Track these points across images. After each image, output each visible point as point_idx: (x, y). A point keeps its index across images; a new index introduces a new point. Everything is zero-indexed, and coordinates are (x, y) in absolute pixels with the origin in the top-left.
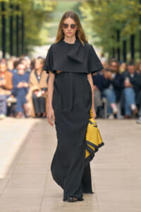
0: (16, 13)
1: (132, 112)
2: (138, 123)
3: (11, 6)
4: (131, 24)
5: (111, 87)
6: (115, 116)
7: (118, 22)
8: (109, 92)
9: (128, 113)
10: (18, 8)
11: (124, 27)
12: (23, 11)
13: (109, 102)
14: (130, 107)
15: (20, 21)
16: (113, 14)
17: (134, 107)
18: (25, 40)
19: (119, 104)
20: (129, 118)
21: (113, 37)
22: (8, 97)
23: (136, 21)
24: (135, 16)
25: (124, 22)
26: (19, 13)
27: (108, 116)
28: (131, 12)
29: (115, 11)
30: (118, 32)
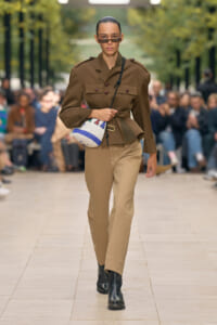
0: (39, 25)
1: (197, 163)
3: (32, 16)
4: (197, 41)
5: (169, 129)
6: (174, 169)
7: (178, 39)
8: (167, 135)
10: (40, 18)
11: (186, 47)
12: (47, 22)
13: (166, 150)
15: (44, 36)
16: (171, 27)
17: (200, 157)
18: (52, 64)
21: (171, 60)
22: (29, 142)
23: (203, 38)
24: (201, 30)
25: (187, 40)
26: (43, 25)
28: (197, 25)
29: (177, 23)
30: (178, 53)
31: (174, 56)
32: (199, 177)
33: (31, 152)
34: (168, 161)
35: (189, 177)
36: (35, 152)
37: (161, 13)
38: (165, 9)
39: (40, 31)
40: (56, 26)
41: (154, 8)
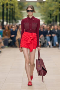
0: (12, 7)
1: (56, 45)
3: (10, 4)
4: (56, 11)
7: (51, 10)
9: (55, 45)
10: (12, 5)
11: (53, 13)
12: (14, 6)
14: (55, 43)
15: (13, 10)
17: (57, 43)
18: (15, 17)
19: (51, 42)
20: (55, 47)
21: (49, 16)
23: (58, 10)
24: (57, 8)
25: (53, 11)
27: (47, 47)
29: (50, 6)
30: (51, 14)
31: (49, 15)
33: (9, 42)
34: (48, 44)
36: (11, 42)
37: (46, 3)
39: (12, 9)
40: (17, 7)
41: (44, 2)
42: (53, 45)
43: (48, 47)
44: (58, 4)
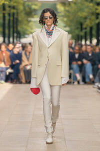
0: (12, 11)
1: (90, 80)
2: (94, 87)
3: (10, 7)
4: (90, 19)
6: (79, 82)
7: (81, 17)
10: (14, 8)
11: (85, 21)
12: (17, 9)
14: (89, 76)
15: (15, 16)
16: (78, 12)
17: (91, 76)
19: (81, 75)
21: (78, 28)
22: (7, 69)
23: (94, 17)
24: (92, 14)
25: (86, 18)
26: (15, 11)
27: (74, 83)
28: (91, 11)
29: (81, 10)
30: (81, 24)
31: (79, 26)
32: (91, 86)
33: (8, 74)
34: (75, 78)
35: (86, 86)
36: (10, 73)
37: (73, 5)
38: (75, 3)
39: (14, 14)
40: (21, 12)
41: (69, 3)
42: (84, 80)
43: (76, 83)
44: (93, 6)
